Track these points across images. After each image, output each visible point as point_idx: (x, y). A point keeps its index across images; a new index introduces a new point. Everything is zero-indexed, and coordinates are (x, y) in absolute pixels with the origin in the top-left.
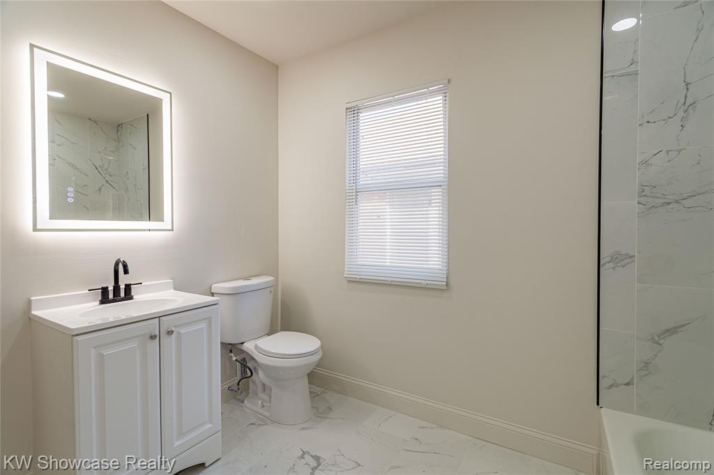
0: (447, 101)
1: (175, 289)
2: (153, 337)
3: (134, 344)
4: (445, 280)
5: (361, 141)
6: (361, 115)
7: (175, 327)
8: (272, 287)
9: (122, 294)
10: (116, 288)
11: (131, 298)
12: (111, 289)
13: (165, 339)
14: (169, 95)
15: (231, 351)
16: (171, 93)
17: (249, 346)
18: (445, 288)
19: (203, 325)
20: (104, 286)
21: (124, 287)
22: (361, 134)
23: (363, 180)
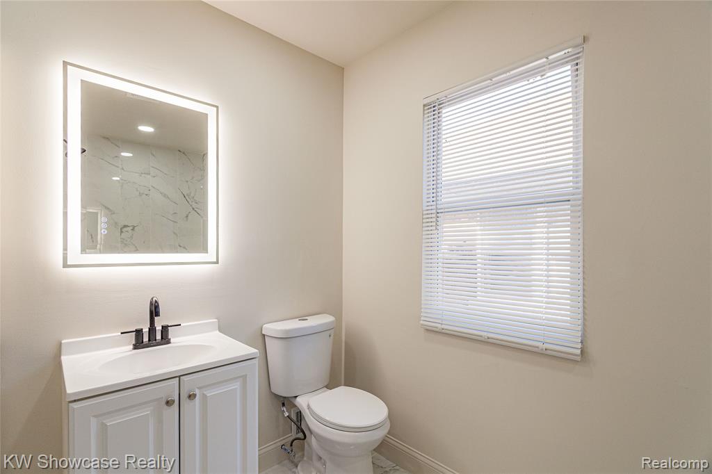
0: (581, 71)
1: (220, 331)
2: (169, 403)
3: (146, 412)
4: (579, 346)
5: (444, 145)
6: (444, 111)
7: (199, 388)
8: (333, 331)
9: (159, 337)
10: (152, 330)
11: (168, 342)
12: (146, 330)
13: (186, 404)
14: (215, 109)
15: (283, 405)
16: (217, 107)
17: (302, 402)
18: (579, 358)
19: (236, 386)
20: (138, 327)
21: (161, 328)
22: (444, 137)
23: (446, 198)
